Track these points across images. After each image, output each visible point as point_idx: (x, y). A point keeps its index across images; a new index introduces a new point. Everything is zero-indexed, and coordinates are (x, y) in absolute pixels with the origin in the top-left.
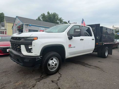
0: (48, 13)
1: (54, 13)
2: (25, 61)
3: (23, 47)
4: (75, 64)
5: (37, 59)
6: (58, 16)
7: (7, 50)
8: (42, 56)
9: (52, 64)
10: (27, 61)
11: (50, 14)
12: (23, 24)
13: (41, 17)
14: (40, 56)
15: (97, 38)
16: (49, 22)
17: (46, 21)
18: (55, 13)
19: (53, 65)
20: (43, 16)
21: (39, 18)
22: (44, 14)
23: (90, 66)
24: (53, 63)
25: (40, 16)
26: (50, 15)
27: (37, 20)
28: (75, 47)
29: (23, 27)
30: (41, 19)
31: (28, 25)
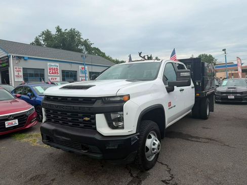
0: (59, 30)
1: (71, 30)
2: (107, 148)
3: (100, 119)
4: (179, 139)
5: (133, 140)
6: (80, 36)
7: (6, 124)
8: (138, 134)
9: (153, 147)
10: (113, 148)
11: (63, 31)
12: (8, 57)
13: (41, 38)
14: (136, 135)
15: (197, 84)
16: (63, 49)
17: (56, 47)
18: (74, 30)
19: (154, 149)
20: (47, 35)
21: (37, 41)
22: (48, 30)
23: (197, 138)
24: (154, 144)
25: (41, 36)
26: (64, 33)
27: (33, 44)
28: (175, 106)
29: (8, 62)
30: (43, 43)
31: (19, 58)
